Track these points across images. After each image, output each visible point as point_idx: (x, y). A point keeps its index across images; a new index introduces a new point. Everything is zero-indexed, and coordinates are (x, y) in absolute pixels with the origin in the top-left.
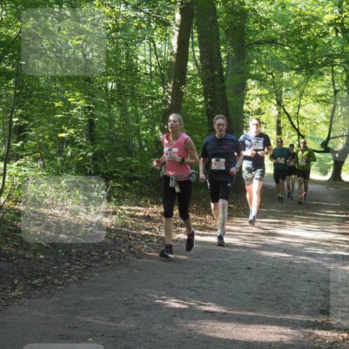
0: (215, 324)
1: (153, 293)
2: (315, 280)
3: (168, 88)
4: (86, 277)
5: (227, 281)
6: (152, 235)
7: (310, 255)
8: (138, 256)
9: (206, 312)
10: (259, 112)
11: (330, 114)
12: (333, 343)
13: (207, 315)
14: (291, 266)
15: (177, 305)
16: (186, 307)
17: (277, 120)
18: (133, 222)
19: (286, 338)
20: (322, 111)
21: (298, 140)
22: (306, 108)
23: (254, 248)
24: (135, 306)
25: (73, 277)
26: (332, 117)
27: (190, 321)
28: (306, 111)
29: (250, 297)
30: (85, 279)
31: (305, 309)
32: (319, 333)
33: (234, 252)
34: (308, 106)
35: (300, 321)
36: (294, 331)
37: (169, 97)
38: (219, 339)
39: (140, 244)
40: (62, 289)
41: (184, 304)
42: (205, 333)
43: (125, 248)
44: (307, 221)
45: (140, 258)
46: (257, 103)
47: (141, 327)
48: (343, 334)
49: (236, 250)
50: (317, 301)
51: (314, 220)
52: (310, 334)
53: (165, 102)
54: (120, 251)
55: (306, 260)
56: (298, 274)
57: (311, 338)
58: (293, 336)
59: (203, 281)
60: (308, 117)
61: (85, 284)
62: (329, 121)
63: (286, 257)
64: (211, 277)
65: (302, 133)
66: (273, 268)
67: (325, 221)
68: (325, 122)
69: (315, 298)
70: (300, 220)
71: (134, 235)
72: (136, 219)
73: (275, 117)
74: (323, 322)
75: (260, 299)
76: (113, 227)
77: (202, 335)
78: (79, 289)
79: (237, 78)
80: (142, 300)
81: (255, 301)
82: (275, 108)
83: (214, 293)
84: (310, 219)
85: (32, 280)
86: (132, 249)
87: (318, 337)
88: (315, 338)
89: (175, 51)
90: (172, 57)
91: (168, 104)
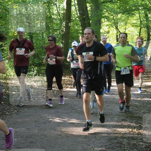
0: (74, 128)
1: (49, 116)
4: (21, 111)
6: (54, 90)
9: (71, 123)
10: (108, 32)
11: (139, 32)
12: (124, 134)
13: (71, 124)
14: (115, 100)
15: (59, 121)
16: (62, 121)
17: (117, 35)
20: (136, 30)
22: (128, 29)
24: (39, 122)
25: (15, 111)
26: (140, 33)
27: (62, 128)
28: (129, 31)
30: (20, 112)
31: (115, 119)
32: (119, 129)
34: (130, 28)
35: (112, 125)
37: (64, 28)
38: (73, 135)
40: (9, 117)
41: (62, 120)
42: (68, 133)
47: (40, 132)
48: (129, 130)
52: (115, 130)
53: (62, 31)
57: (115, 132)
59: (72, 109)
60: (130, 33)
61: (20, 113)
62: (139, 34)
64: (77, 107)
66: (105, 101)
68: (137, 35)
73: (115, 34)
74: (122, 125)
75: (96, 116)
77: (67, 134)
78: (16, 116)
80: (43, 120)
81: (94, 117)
82: (115, 30)
87: (118, 131)
89: (66, 8)
90: (64, 11)
91: (64, 31)
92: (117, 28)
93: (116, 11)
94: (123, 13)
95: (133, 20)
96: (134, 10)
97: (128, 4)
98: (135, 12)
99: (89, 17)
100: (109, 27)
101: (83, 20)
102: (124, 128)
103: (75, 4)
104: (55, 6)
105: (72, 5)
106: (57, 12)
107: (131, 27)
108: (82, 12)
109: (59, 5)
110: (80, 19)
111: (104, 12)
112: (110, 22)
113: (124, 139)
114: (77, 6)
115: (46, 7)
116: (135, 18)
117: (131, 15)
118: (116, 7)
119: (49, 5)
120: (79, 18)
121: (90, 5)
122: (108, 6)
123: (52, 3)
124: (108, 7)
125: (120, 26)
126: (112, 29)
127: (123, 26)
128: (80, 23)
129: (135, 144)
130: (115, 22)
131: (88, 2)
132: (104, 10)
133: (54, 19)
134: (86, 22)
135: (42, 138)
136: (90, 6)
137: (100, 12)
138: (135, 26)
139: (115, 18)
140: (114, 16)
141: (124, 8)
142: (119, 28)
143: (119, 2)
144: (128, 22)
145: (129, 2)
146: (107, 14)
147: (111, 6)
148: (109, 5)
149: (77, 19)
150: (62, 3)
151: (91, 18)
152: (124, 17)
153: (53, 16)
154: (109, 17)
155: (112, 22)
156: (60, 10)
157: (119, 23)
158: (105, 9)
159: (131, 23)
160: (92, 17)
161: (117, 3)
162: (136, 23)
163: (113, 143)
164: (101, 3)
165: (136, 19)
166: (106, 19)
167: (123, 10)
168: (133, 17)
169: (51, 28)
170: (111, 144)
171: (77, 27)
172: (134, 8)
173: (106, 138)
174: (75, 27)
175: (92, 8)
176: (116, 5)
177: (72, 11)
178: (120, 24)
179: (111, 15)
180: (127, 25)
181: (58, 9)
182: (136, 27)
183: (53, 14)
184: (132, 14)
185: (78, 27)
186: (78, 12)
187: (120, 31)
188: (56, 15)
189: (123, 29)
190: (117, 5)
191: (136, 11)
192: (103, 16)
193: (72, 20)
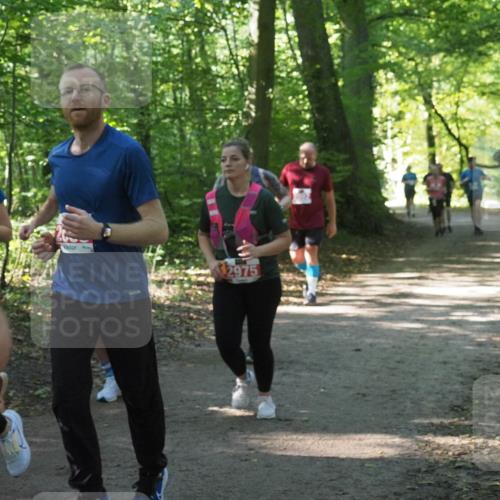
0: (289, 437)
2: (454, 360)
3: (250, 94)
5: (321, 370)
7: (454, 323)
8: (197, 343)
9: (280, 420)
10: (399, 117)
12: (459, 455)
13: (280, 425)
14: (422, 342)
17: (428, 126)
18: (200, 292)
19: (389, 452)
20: (492, 108)
21: (460, 152)
22: (469, 104)
23: (372, 319)
27: (252, 436)
28: (469, 110)
29: (351, 392)
31: (430, 406)
32: (441, 440)
33: (340, 326)
34: (471, 101)
35: (418, 425)
36: (404, 440)
37: (253, 106)
38: (289, 459)
39: (205, 324)
42: (272, 451)
43: (181, 332)
44: (461, 272)
45: (199, 345)
46: (395, 104)
47: (177, 449)
49: (344, 323)
50: (450, 392)
51: (473, 269)
52: (428, 443)
53: (247, 115)
54: (172, 337)
55: (446, 331)
56: (431, 354)
57: (429, 449)
58: (399, 449)
59: (284, 375)
60: (472, 118)
63: (417, 329)
64: (298, 367)
65: (464, 142)
66: (394, 347)
67: (490, 269)
69: (449, 387)
70: (451, 270)
71: (198, 312)
72: (205, 288)
73: (424, 121)
74: (451, 424)
75: (364, 395)
76: (168, 303)
77: (266, 454)
79: (358, 71)
81: (357, 399)
82: (423, 108)
83: (297, 390)
84: (467, 269)
85: (36, 389)
86: (191, 333)
87: (439, 447)
88: (433, 450)
89: (256, 40)
90: (252, 49)
91: (251, 117)
92: (428, 102)
93: (423, 45)
94: (449, 52)
95: (484, 72)
96: (484, 41)
97: (463, 21)
98: (490, 48)
99: (336, 67)
100: (403, 100)
101: (314, 77)
102: (457, 435)
103: (287, 25)
104: (222, 33)
105: (277, 28)
106: (227, 52)
107: (476, 97)
108: (310, 53)
109: (235, 32)
110: (306, 73)
111: (384, 50)
112: (406, 82)
113: (458, 471)
114: (293, 33)
115: (192, 37)
116: (490, 66)
117: (475, 55)
118: (424, 30)
119: (200, 32)
120: (302, 72)
121: (337, 27)
122: (399, 29)
123: (210, 25)
124: (396, 32)
125: (438, 93)
126: (412, 104)
127: (449, 95)
128: (305, 87)
129: (495, 488)
130: (422, 81)
131: (330, 19)
132: (385, 44)
133: (218, 76)
134: (325, 84)
135: (187, 470)
136: (337, 31)
137: (370, 48)
138: (492, 93)
139: (420, 69)
140: (419, 60)
141: (451, 34)
142: (434, 103)
143: (433, 13)
144: (465, 79)
145: (469, 15)
146: (393, 57)
147: (408, 29)
148: (401, 25)
149: (295, 74)
150: (243, 24)
151: (340, 70)
152: (452, 63)
153: (214, 68)
154: (400, 67)
155: (412, 82)
156: (236, 46)
157: (435, 84)
158: (388, 39)
159: (477, 84)
160: (344, 68)
161: (429, 17)
162: (493, 84)
163: (421, 485)
164: (372, 20)
165: (494, 69)
166: (393, 71)
167: (449, 41)
168: (483, 64)
169: (208, 105)
170: (414, 489)
171: (293, 102)
172: (484, 34)
173: (397, 469)
174: (288, 101)
175: (342, 39)
176: (426, 23)
177: (276, 49)
178: (439, 88)
179: (410, 60)
180: (462, 89)
181: (230, 42)
182: (492, 96)
183: (216, 61)
184: (481, 54)
185: (298, 101)
186: (298, 53)
187: (439, 112)
188: (225, 63)
189: (448, 106)
190: (429, 25)
191: (491, 44)
192: (381, 61)
193: (279, 77)
